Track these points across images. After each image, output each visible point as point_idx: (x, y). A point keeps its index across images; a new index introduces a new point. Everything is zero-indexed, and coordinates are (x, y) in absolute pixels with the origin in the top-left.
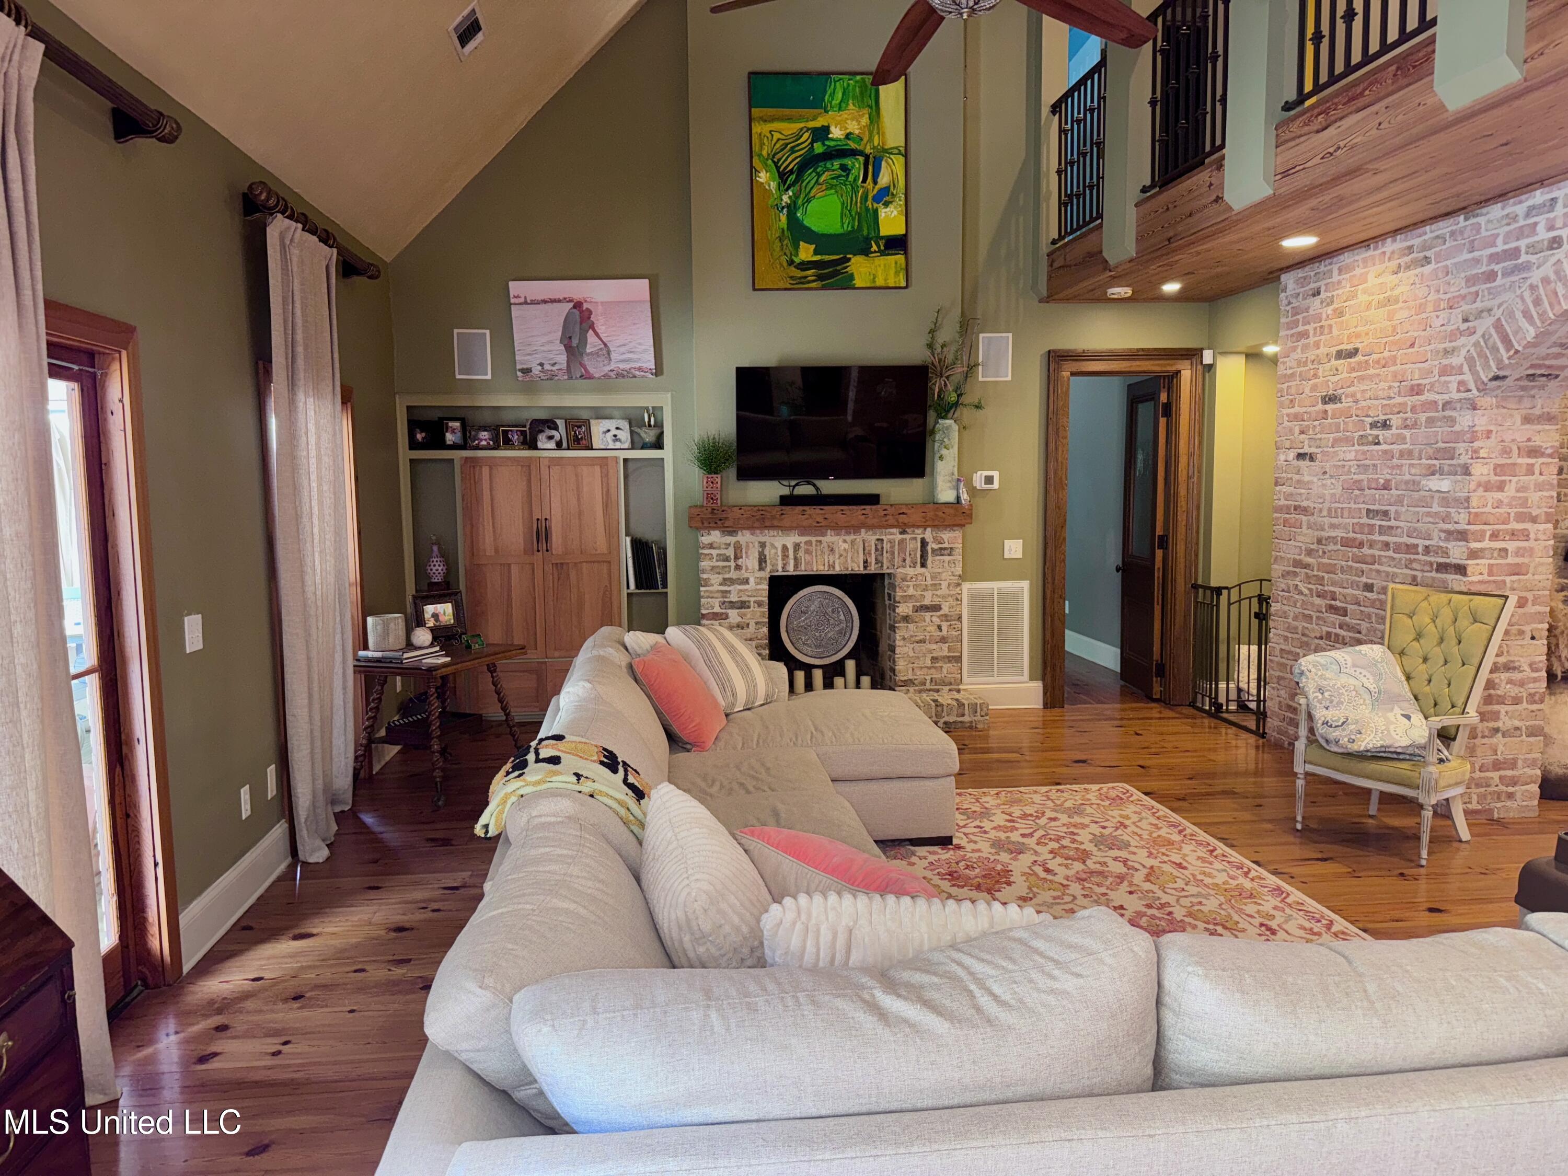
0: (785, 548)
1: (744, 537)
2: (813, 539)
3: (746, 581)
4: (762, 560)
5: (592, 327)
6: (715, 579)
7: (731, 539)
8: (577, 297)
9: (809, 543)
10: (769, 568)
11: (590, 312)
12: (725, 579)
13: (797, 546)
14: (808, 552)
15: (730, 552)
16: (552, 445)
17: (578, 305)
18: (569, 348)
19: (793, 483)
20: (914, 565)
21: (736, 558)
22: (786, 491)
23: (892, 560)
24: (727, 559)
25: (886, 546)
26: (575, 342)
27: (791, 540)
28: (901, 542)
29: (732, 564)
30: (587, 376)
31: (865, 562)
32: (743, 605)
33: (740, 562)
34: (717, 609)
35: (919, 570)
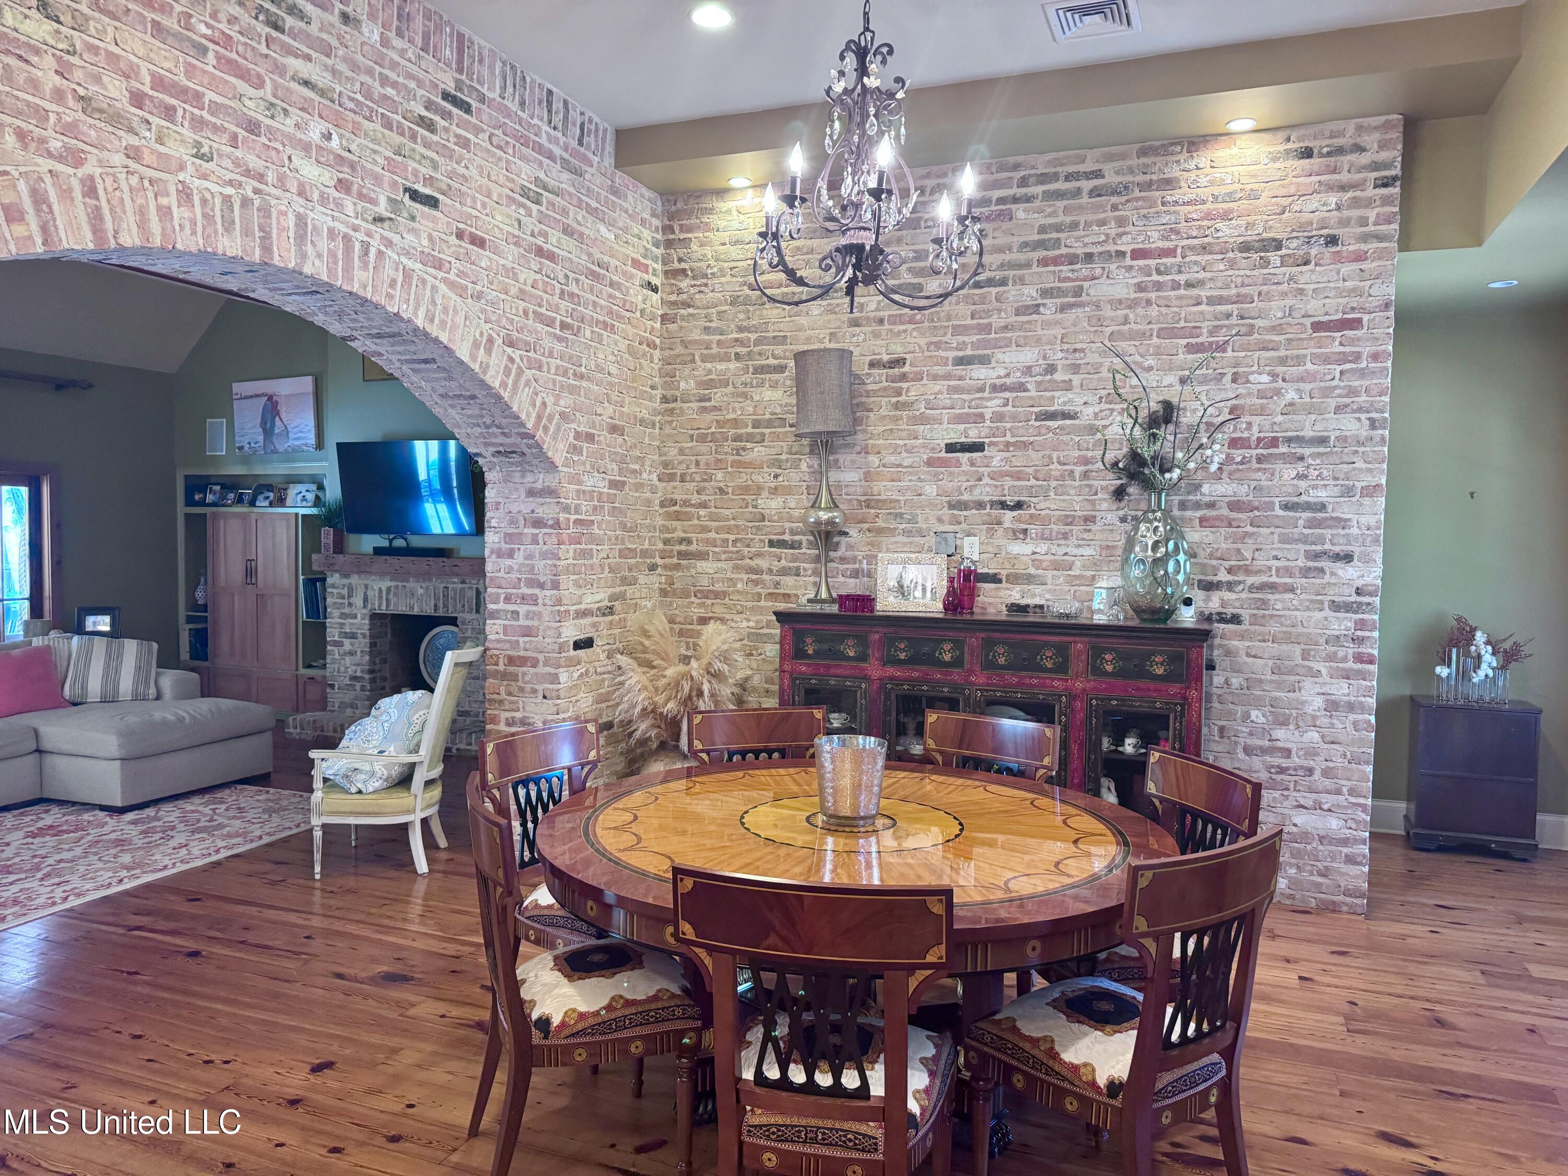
0: (380, 590)
1: (354, 580)
2: (400, 584)
3: (355, 617)
4: (365, 600)
5: (278, 414)
6: (336, 613)
7: (345, 581)
8: (270, 392)
9: (396, 587)
10: (369, 607)
11: (277, 402)
12: (342, 614)
13: (389, 590)
14: (395, 594)
15: (345, 592)
16: (266, 503)
17: (270, 398)
18: (264, 430)
19: (392, 536)
20: (470, 612)
21: (349, 597)
22: (386, 544)
23: (455, 606)
24: (343, 598)
25: (451, 593)
26: (268, 425)
27: (386, 584)
28: (462, 590)
29: (346, 601)
30: (275, 451)
31: (436, 606)
32: (353, 636)
33: (352, 600)
34: (336, 638)
35: (474, 616)
